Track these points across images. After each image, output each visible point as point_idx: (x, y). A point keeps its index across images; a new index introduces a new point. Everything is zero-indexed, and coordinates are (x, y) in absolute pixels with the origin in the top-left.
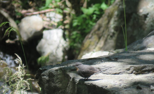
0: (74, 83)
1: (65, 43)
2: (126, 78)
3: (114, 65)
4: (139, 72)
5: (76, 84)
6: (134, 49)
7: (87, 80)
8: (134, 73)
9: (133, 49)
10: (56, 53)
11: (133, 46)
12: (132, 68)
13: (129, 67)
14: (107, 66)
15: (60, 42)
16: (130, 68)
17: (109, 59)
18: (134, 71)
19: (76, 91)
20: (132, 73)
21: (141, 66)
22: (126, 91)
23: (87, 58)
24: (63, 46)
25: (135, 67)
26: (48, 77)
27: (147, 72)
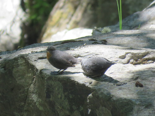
0: (42, 78)
1: (25, 16)
2: (120, 70)
3: (102, 51)
4: (138, 62)
5: (46, 79)
6: (130, 25)
7: (62, 73)
8: (132, 63)
9: (128, 26)
10: (11, 30)
11: (129, 22)
12: (129, 54)
13: (124, 54)
14: (91, 53)
15: (17, 14)
16: (126, 54)
17: (93, 42)
18: (131, 59)
19: (45, 89)
20: (128, 62)
21: (142, 52)
22: (120, 89)
23: (62, 40)
24: (21, 19)
25: (133, 54)
26: (3, 69)
27: (150, 61)
